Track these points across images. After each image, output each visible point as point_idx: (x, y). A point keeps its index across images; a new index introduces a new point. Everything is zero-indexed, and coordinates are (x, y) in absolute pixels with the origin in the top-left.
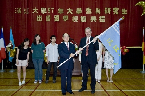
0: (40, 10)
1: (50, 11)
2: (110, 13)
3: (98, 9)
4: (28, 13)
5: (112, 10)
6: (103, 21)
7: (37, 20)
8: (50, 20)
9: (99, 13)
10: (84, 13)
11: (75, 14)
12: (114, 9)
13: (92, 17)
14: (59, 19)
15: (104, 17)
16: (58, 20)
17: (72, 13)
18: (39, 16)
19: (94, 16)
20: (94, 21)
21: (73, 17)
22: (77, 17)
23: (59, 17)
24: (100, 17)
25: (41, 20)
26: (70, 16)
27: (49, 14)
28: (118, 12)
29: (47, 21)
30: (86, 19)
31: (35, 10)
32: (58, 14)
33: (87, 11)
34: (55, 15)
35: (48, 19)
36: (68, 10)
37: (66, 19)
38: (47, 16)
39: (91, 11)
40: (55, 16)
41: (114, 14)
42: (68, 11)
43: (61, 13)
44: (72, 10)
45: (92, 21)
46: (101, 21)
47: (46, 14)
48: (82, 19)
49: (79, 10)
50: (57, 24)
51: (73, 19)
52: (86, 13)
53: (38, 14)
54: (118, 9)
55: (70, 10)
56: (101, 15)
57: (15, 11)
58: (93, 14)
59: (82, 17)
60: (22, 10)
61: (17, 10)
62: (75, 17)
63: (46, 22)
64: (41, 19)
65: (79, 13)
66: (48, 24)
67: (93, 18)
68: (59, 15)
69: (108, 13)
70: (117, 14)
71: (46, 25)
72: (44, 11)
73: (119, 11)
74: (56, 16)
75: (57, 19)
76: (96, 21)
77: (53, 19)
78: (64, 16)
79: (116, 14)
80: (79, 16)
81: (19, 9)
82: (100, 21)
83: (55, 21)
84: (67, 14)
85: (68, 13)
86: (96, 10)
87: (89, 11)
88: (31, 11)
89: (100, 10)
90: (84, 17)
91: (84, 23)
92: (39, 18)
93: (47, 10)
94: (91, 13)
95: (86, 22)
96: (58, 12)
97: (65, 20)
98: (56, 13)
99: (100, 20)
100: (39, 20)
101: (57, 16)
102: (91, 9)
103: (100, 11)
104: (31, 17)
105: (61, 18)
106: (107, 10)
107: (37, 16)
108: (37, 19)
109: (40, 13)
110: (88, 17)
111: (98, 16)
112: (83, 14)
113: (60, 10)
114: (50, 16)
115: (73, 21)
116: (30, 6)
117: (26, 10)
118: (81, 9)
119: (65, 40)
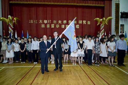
0: (44, 21)
1: (49, 22)
4: (37, 23)
5: (82, 22)
6: (78, 28)
7: (42, 27)
10: (67, 23)
11: (63, 24)
12: (83, 21)
15: (78, 25)
16: (53, 27)
17: (61, 23)
22: (64, 25)
24: (76, 25)
25: (44, 27)
26: (60, 25)
27: (48, 24)
31: (41, 21)
32: (54, 24)
35: (48, 26)
36: (59, 21)
37: (58, 26)
41: (83, 24)
42: (59, 22)
44: (61, 21)
47: (47, 24)
50: (53, 29)
51: (62, 26)
52: (69, 23)
53: (42, 24)
54: (86, 21)
55: (60, 22)
57: (30, 22)
59: (66, 25)
60: (33, 21)
61: (30, 21)
63: (47, 28)
65: (65, 23)
66: (48, 29)
71: (47, 29)
72: (45, 22)
75: (53, 26)
77: (50, 26)
79: (85, 24)
83: (52, 27)
84: (58, 24)
85: (59, 23)
88: (38, 22)
92: (43, 26)
93: (47, 21)
96: (54, 23)
98: (52, 23)
99: (76, 27)
100: (43, 27)
103: (76, 22)
104: (38, 25)
105: (55, 26)
106: (80, 21)
109: (43, 23)
113: (55, 22)
114: (49, 25)
116: (37, 19)
117: (36, 21)
118: (66, 21)
119: (44, 39)
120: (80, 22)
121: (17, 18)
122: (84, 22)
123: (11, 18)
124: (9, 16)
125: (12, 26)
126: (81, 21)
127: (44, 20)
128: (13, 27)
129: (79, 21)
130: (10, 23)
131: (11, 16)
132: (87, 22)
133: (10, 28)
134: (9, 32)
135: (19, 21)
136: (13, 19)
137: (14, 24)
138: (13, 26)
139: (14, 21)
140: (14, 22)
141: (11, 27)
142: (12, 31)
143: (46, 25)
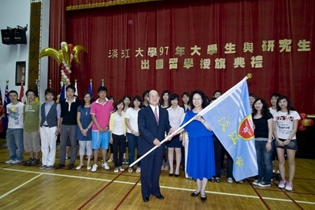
0: (147, 50)
1: (162, 52)
2: (272, 50)
3: (248, 43)
4: (128, 57)
5: (277, 45)
6: (259, 66)
7: (142, 68)
8: (162, 68)
9: (251, 51)
10: (221, 53)
11: (204, 55)
12: (281, 42)
13: (235, 59)
14: (176, 65)
15: (260, 58)
16: (175, 67)
17: (199, 54)
18: (145, 61)
19: (239, 57)
20: (239, 67)
21: (201, 61)
22: (209, 60)
23: (177, 62)
24: (253, 58)
25: (148, 68)
26: (197, 59)
27: (161, 57)
28: (290, 47)
29: (157, 68)
30: (226, 64)
31: (140, 52)
32: (176, 56)
33: (227, 49)
34: (171, 58)
35: (160, 65)
36: (192, 48)
37: (188, 64)
38: (157, 61)
39: (234, 49)
40: (171, 61)
41: (281, 51)
42: (193, 50)
43: (181, 55)
44: (200, 48)
45: (235, 67)
46: (255, 65)
47: (155, 58)
48: (217, 64)
49: (213, 48)
50: (174, 73)
51: (201, 64)
52: (226, 52)
53: (143, 59)
54: (290, 41)
55: (196, 50)
56: (255, 54)
57: (110, 55)
58: (239, 53)
59: (217, 60)
60: (119, 52)
61: (112, 52)
62: (205, 60)
63: (155, 71)
64: (148, 65)
65: (212, 54)
66: (158, 74)
67: (238, 61)
68: (177, 59)
69: (268, 50)
70: (289, 50)
71: (155, 74)
72: (152, 52)
73: (291, 45)
75: (173, 64)
76: (243, 67)
77: (167, 64)
78: (185, 60)
79: (287, 51)
80: (213, 58)
81: (115, 51)
82: (253, 66)
83: (170, 68)
84: (190, 57)
85: (192, 54)
86: (245, 45)
87: (230, 48)
88: (132, 53)
89: (252, 46)
90: (221, 59)
91: (220, 70)
92: (145, 65)
93: (158, 51)
94: (234, 52)
95: (224, 68)
96: (176, 54)
97: (188, 67)
98: (172, 54)
99: (253, 63)
100: (145, 68)
101: (175, 59)
102: (234, 45)
103: (252, 48)
104: (132, 64)
105: (180, 64)
106: (267, 44)
107: (142, 61)
108: (142, 66)
109: (146, 57)
110: (229, 59)
111: (248, 57)
112: (219, 55)
113: (180, 50)
114: (162, 60)
115: (201, 68)
116: (131, 45)
117: (125, 53)
118: (216, 45)
119: (151, 102)
120: (269, 46)
121: (81, 47)
122: (285, 44)
123: (66, 47)
124: (64, 43)
125: (68, 68)
126: (269, 42)
127: (149, 49)
128: (70, 72)
129: (264, 42)
130: (63, 62)
131: (68, 43)
132: (294, 46)
133: (63, 73)
134: (61, 83)
135: (85, 53)
136: (71, 50)
137: (73, 64)
138: (71, 69)
139: (74, 54)
140: (74, 58)
141: (66, 72)
142: (68, 80)
143: (153, 61)
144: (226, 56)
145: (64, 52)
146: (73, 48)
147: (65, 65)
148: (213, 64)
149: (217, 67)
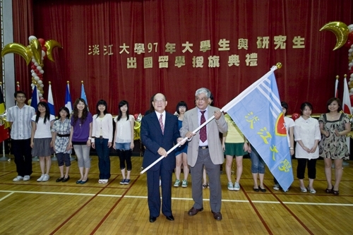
0: (134, 47)
1: (151, 48)
2: (267, 47)
3: (242, 39)
4: (111, 54)
5: (271, 41)
6: (254, 64)
7: (129, 67)
8: (151, 67)
9: (246, 48)
10: (214, 50)
11: (197, 52)
12: (276, 38)
13: (230, 57)
14: (167, 63)
15: (254, 55)
16: (166, 66)
17: (191, 51)
18: (132, 58)
19: (234, 54)
20: (234, 65)
21: (194, 59)
22: (202, 57)
23: (167, 60)
24: (248, 56)
25: (135, 67)
26: (189, 57)
27: (149, 55)
28: (285, 44)
29: (145, 67)
30: (220, 62)
31: (124, 49)
32: (167, 54)
33: (221, 46)
34: (160, 55)
35: (148, 63)
36: (183, 45)
37: (180, 62)
38: (145, 58)
39: (228, 45)
40: (161, 59)
41: (276, 48)
42: (185, 47)
43: (171, 53)
44: (192, 45)
45: (230, 65)
46: (250, 63)
47: (143, 55)
48: (210, 62)
49: (205, 45)
50: (165, 72)
51: (194, 63)
52: (220, 49)
53: (129, 56)
54: (285, 38)
55: (187, 46)
56: (250, 51)
57: (90, 52)
58: (234, 50)
59: (210, 58)
60: (101, 49)
61: (92, 48)
62: (198, 58)
63: (144, 70)
64: (135, 64)
65: (205, 51)
66: (147, 73)
67: (232, 59)
68: (167, 57)
69: (263, 47)
70: (283, 47)
71: (143, 74)
72: (139, 48)
73: (286, 42)
74: (162, 57)
75: (163, 62)
76: (238, 65)
77: (156, 63)
78: (176, 57)
79: (281, 48)
80: (206, 55)
81: (96, 47)
82: (248, 65)
83: (160, 67)
84: (182, 54)
85: (184, 51)
86: (239, 42)
87: (224, 45)
88: (116, 49)
89: (247, 42)
90: (215, 57)
91: (214, 69)
92: (131, 63)
93: (146, 47)
94: (228, 49)
95: (218, 66)
96: (167, 51)
97: (179, 65)
98: (161, 51)
99: (247, 61)
100: (132, 66)
101: (165, 57)
102: (228, 42)
103: (247, 44)
104: (116, 62)
105: (171, 62)
106: (262, 40)
107: (128, 59)
108: (128, 64)
109: (133, 54)
110: (224, 57)
111: (242, 54)
112: (212, 52)
113: (170, 47)
114: (151, 58)
115: (194, 66)
116: (114, 41)
117: (108, 49)
118: (209, 41)
120: (264, 42)
121: (55, 42)
122: (280, 41)
123: (36, 43)
124: (32, 38)
125: (39, 68)
126: (264, 38)
127: (136, 45)
128: (42, 72)
129: (259, 38)
130: (33, 60)
131: (38, 38)
132: (289, 43)
133: (33, 74)
134: (32, 85)
135: (60, 49)
136: (41, 46)
137: (46, 62)
138: (43, 69)
139: (46, 51)
140: (46, 55)
141: (37, 72)
142: (40, 82)
143: (140, 58)
144: (219, 54)
145: (33, 48)
146: (44, 43)
147: (36, 64)
148: (206, 62)
149: (211, 65)
